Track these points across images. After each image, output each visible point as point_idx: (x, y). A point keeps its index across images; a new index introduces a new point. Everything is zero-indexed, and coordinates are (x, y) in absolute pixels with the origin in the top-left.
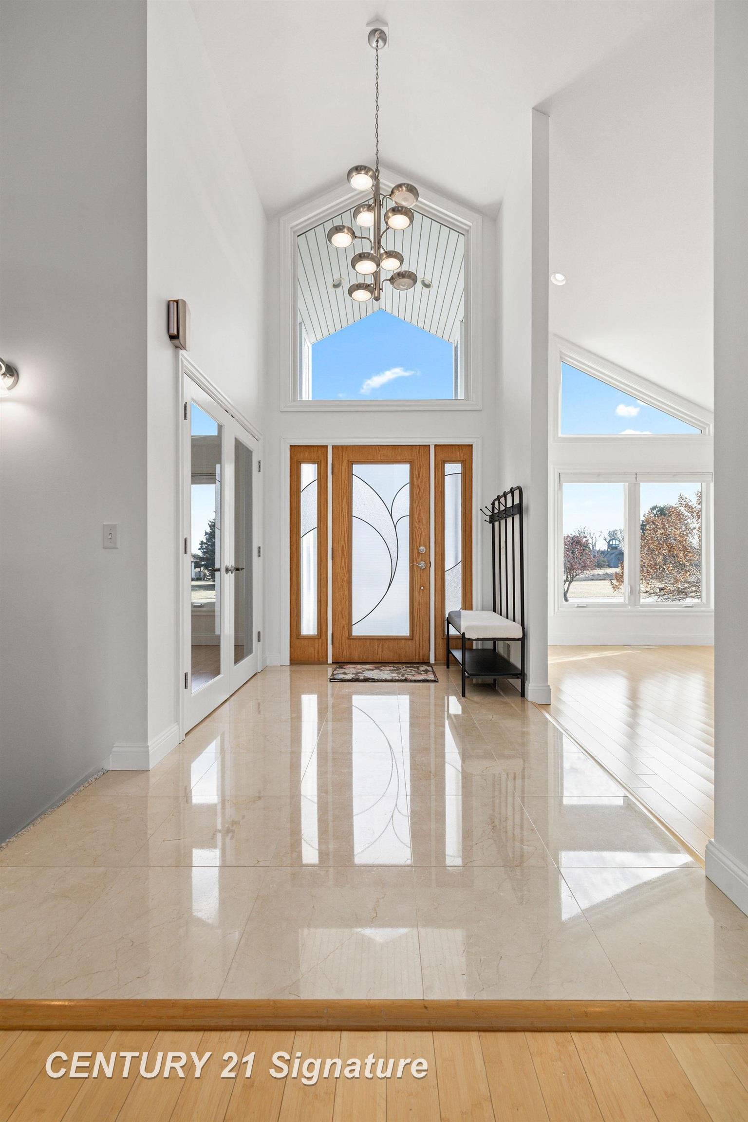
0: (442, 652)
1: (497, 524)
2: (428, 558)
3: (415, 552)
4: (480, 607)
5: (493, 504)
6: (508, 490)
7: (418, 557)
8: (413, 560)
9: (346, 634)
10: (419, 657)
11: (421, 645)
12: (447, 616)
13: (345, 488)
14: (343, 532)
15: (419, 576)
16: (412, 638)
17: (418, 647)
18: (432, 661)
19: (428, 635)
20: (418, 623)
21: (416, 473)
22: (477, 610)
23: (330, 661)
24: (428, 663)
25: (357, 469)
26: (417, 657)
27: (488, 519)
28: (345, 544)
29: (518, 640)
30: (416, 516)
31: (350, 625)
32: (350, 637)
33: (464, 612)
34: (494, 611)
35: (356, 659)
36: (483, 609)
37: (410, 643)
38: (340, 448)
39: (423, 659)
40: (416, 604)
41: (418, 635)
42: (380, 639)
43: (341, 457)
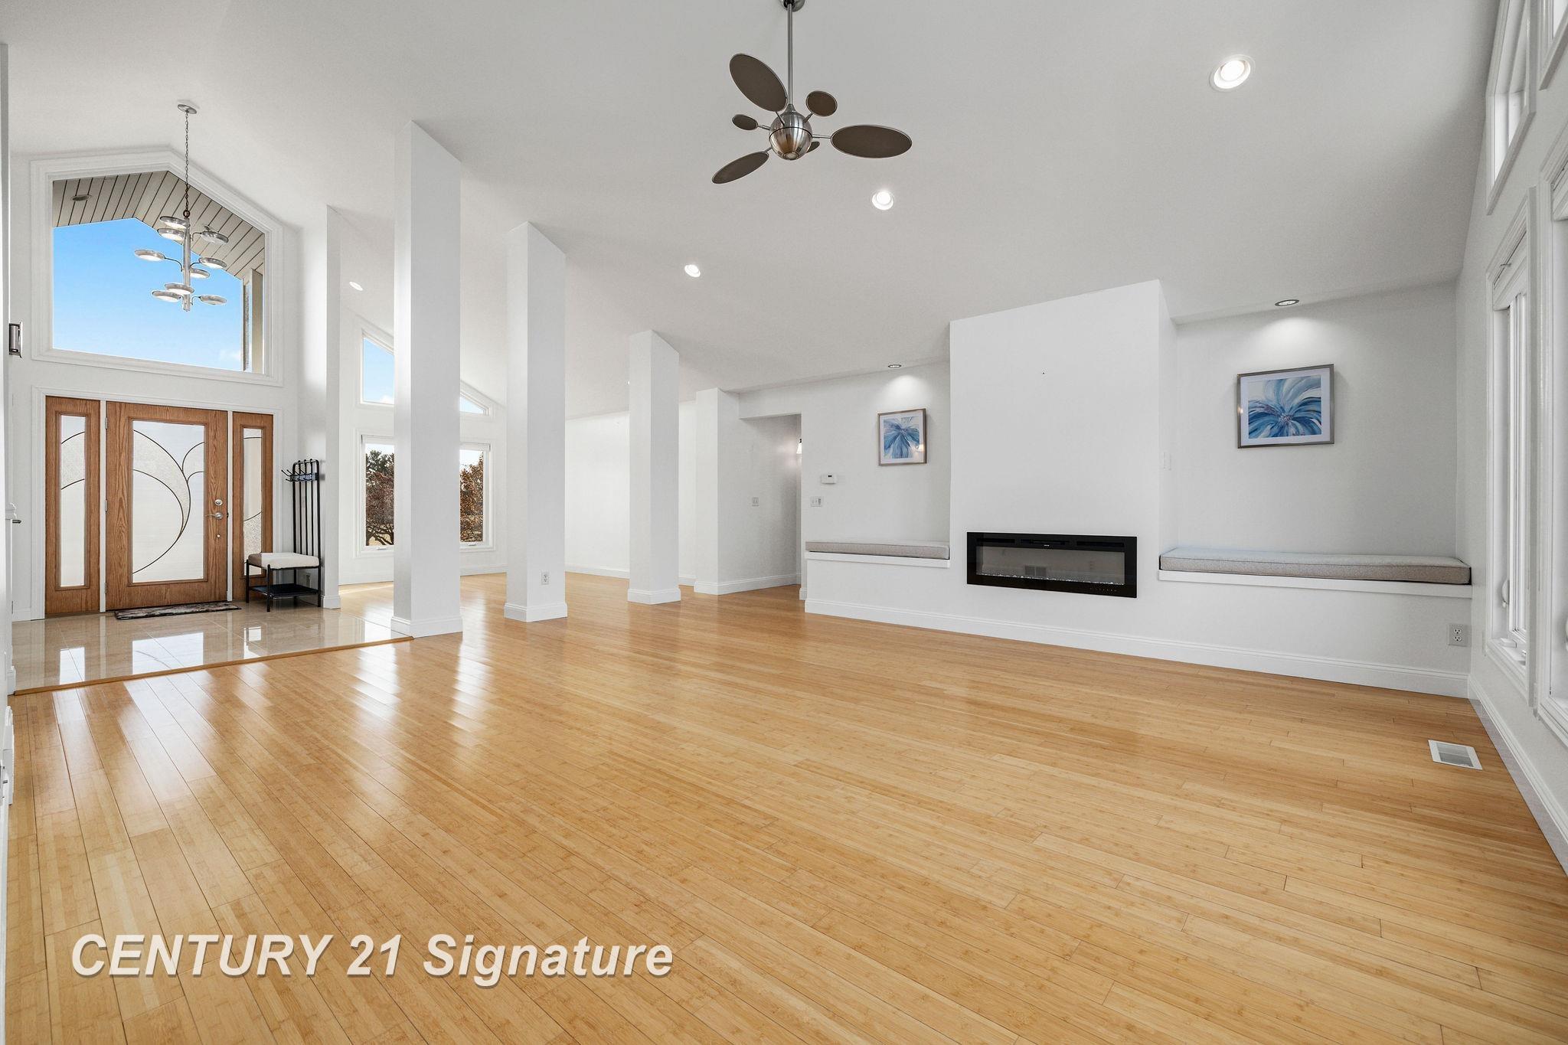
0: (241, 591)
1: (297, 483)
2: (225, 510)
3: (211, 505)
4: (280, 549)
5: (294, 466)
6: (308, 460)
7: (214, 509)
8: (208, 511)
9: (125, 581)
10: (215, 597)
11: (217, 586)
12: (246, 558)
13: (124, 442)
14: (121, 485)
15: (214, 524)
16: (206, 580)
17: (213, 587)
18: (230, 598)
19: (224, 577)
20: (214, 567)
21: (212, 434)
22: (277, 552)
23: (103, 609)
24: (226, 601)
25: (137, 425)
26: (213, 597)
27: (289, 478)
28: (124, 496)
29: (316, 567)
30: (212, 472)
31: (130, 573)
32: (130, 584)
33: (263, 554)
34: (295, 552)
35: (139, 604)
36: (283, 551)
37: (204, 585)
38: (118, 405)
39: (219, 598)
40: (211, 551)
41: (214, 576)
42: (168, 584)
43: (118, 413)
